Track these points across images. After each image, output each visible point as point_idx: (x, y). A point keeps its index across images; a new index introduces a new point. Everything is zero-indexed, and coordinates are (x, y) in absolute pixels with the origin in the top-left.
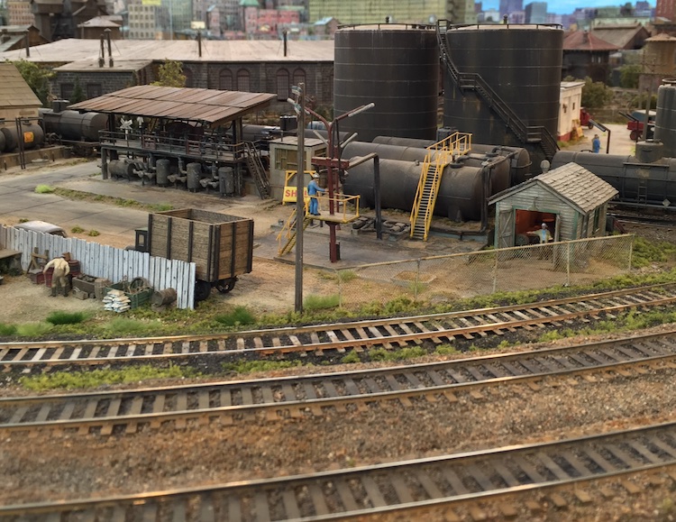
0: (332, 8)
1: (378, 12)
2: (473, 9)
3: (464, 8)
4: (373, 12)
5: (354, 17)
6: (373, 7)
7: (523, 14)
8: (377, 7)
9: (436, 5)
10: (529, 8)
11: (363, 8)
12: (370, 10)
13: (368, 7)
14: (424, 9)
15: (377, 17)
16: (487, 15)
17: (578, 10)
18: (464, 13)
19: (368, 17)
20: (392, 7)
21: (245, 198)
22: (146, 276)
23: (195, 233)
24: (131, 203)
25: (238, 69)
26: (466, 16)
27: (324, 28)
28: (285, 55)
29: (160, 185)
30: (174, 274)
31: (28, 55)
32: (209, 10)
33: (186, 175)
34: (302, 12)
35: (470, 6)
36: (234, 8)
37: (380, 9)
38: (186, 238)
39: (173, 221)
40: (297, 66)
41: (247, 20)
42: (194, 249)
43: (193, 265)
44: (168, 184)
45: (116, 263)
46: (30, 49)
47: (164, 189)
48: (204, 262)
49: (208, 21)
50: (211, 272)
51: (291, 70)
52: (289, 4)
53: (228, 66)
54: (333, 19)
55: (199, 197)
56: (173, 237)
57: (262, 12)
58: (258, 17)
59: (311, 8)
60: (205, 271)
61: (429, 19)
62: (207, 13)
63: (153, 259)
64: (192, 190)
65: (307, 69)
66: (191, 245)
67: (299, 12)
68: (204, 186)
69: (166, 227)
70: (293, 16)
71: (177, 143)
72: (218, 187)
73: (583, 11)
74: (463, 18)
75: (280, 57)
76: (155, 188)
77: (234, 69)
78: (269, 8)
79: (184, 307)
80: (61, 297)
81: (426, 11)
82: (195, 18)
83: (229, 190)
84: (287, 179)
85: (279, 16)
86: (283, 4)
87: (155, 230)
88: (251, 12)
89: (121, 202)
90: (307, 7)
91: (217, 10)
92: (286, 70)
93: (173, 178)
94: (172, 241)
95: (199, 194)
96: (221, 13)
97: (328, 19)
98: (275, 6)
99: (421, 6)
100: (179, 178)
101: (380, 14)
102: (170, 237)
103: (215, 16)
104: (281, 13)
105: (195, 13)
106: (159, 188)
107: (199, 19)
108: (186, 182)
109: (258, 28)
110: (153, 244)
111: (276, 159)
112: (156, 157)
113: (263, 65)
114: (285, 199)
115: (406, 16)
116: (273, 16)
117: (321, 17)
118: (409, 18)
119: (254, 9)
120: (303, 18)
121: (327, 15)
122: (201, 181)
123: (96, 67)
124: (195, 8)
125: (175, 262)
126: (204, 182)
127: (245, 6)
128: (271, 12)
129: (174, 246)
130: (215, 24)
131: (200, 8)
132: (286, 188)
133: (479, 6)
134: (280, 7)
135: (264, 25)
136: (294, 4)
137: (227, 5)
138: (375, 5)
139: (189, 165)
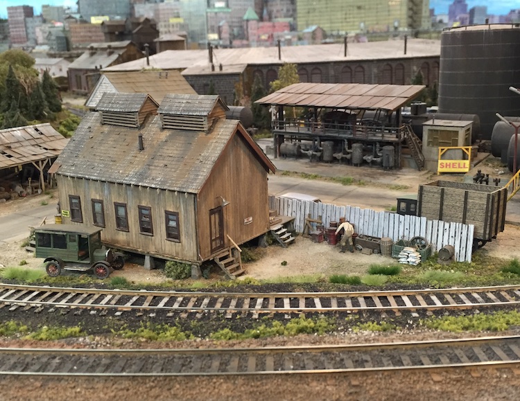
0: (315, 18)
1: (352, 20)
2: (428, 14)
3: (421, 13)
4: (348, 20)
5: (333, 25)
6: (348, 16)
7: (468, 16)
8: (351, 16)
9: (399, 12)
10: (472, 12)
11: (339, 16)
12: (346, 19)
13: (344, 16)
14: (389, 15)
15: (351, 24)
16: (438, 18)
17: (513, 11)
18: (421, 18)
19: (344, 24)
20: (363, 15)
21: (404, 170)
22: (423, 235)
23: (470, 201)
24: (316, 176)
25: (312, 68)
26: (423, 19)
27: (311, 34)
28: (345, 55)
29: (327, 162)
30: (452, 233)
31: (148, 64)
32: (221, 24)
33: (351, 153)
34: (292, 23)
35: (426, 12)
36: (238, 22)
37: (354, 18)
38: (461, 204)
39: (446, 191)
40: (358, 64)
41: (250, 31)
42: (468, 214)
43: (472, 227)
44: (334, 160)
45: (391, 225)
46: (150, 58)
47: (331, 165)
48: (481, 224)
49: (220, 33)
50: (487, 232)
51: (353, 67)
52: (281, 17)
53: (304, 67)
54: (319, 27)
55: (364, 170)
56: (445, 203)
57: (261, 24)
58: (258, 28)
59: (298, 19)
60: (482, 231)
61: (394, 23)
62: (219, 27)
63: (430, 222)
64: (356, 165)
65: (365, 66)
66: (465, 210)
67: (289, 23)
68: (369, 161)
69: (438, 196)
70: (285, 26)
71: (342, 128)
72: (382, 162)
73: (517, 12)
74: (420, 21)
75: (341, 58)
76: (323, 164)
77: (309, 69)
78: (266, 21)
79: (462, 260)
80: (349, 253)
81: (391, 17)
82: (210, 31)
83: (392, 164)
84: (440, 154)
85: (274, 26)
86: (276, 17)
87: (425, 199)
88: (253, 24)
89: (306, 176)
90: (295, 19)
91: (226, 24)
92: (349, 68)
93: (339, 155)
94: (444, 207)
95: (362, 167)
96: (230, 26)
97: (314, 28)
98: (270, 19)
99: (387, 13)
100: (344, 156)
101: (354, 22)
102: (442, 204)
103: (225, 29)
104: (276, 25)
105: (209, 27)
106: (326, 164)
107: (213, 32)
108: (351, 158)
109: (259, 37)
110: (423, 210)
111: (428, 138)
112: (323, 139)
113: (332, 64)
114: (440, 170)
115: (375, 22)
116: (269, 27)
117: (307, 25)
118: (377, 24)
119: (255, 22)
120: (293, 28)
121: (312, 24)
122: (364, 158)
123: (209, 71)
124: (209, 24)
125: (453, 224)
126: (369, 158)
127: (248, 21)
128: (267, 24)
129: (445, 211)
130: (225, 35)
131: (213, 23)
132: (440, 161)
133: (432, 11)
134: (274, 20)
135: (264, 34)
136: (286, 17)
137: (234, 20)
138: (350, 14)
139: (354, 145)
